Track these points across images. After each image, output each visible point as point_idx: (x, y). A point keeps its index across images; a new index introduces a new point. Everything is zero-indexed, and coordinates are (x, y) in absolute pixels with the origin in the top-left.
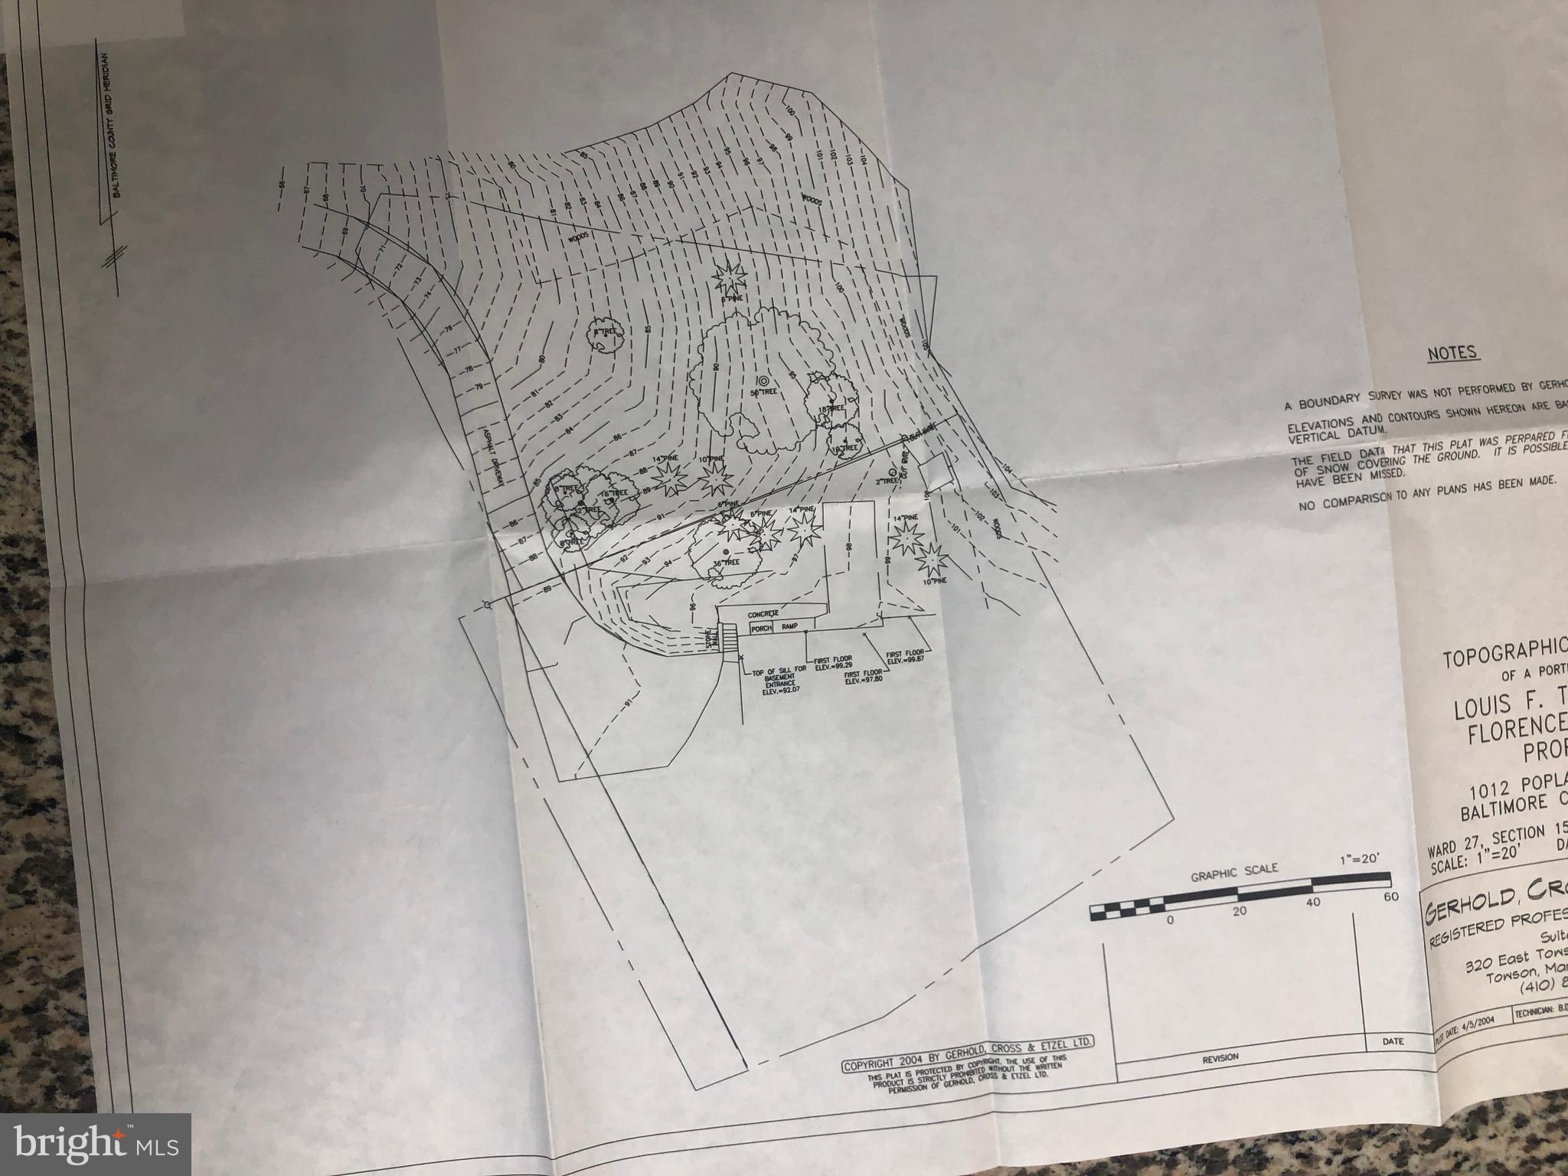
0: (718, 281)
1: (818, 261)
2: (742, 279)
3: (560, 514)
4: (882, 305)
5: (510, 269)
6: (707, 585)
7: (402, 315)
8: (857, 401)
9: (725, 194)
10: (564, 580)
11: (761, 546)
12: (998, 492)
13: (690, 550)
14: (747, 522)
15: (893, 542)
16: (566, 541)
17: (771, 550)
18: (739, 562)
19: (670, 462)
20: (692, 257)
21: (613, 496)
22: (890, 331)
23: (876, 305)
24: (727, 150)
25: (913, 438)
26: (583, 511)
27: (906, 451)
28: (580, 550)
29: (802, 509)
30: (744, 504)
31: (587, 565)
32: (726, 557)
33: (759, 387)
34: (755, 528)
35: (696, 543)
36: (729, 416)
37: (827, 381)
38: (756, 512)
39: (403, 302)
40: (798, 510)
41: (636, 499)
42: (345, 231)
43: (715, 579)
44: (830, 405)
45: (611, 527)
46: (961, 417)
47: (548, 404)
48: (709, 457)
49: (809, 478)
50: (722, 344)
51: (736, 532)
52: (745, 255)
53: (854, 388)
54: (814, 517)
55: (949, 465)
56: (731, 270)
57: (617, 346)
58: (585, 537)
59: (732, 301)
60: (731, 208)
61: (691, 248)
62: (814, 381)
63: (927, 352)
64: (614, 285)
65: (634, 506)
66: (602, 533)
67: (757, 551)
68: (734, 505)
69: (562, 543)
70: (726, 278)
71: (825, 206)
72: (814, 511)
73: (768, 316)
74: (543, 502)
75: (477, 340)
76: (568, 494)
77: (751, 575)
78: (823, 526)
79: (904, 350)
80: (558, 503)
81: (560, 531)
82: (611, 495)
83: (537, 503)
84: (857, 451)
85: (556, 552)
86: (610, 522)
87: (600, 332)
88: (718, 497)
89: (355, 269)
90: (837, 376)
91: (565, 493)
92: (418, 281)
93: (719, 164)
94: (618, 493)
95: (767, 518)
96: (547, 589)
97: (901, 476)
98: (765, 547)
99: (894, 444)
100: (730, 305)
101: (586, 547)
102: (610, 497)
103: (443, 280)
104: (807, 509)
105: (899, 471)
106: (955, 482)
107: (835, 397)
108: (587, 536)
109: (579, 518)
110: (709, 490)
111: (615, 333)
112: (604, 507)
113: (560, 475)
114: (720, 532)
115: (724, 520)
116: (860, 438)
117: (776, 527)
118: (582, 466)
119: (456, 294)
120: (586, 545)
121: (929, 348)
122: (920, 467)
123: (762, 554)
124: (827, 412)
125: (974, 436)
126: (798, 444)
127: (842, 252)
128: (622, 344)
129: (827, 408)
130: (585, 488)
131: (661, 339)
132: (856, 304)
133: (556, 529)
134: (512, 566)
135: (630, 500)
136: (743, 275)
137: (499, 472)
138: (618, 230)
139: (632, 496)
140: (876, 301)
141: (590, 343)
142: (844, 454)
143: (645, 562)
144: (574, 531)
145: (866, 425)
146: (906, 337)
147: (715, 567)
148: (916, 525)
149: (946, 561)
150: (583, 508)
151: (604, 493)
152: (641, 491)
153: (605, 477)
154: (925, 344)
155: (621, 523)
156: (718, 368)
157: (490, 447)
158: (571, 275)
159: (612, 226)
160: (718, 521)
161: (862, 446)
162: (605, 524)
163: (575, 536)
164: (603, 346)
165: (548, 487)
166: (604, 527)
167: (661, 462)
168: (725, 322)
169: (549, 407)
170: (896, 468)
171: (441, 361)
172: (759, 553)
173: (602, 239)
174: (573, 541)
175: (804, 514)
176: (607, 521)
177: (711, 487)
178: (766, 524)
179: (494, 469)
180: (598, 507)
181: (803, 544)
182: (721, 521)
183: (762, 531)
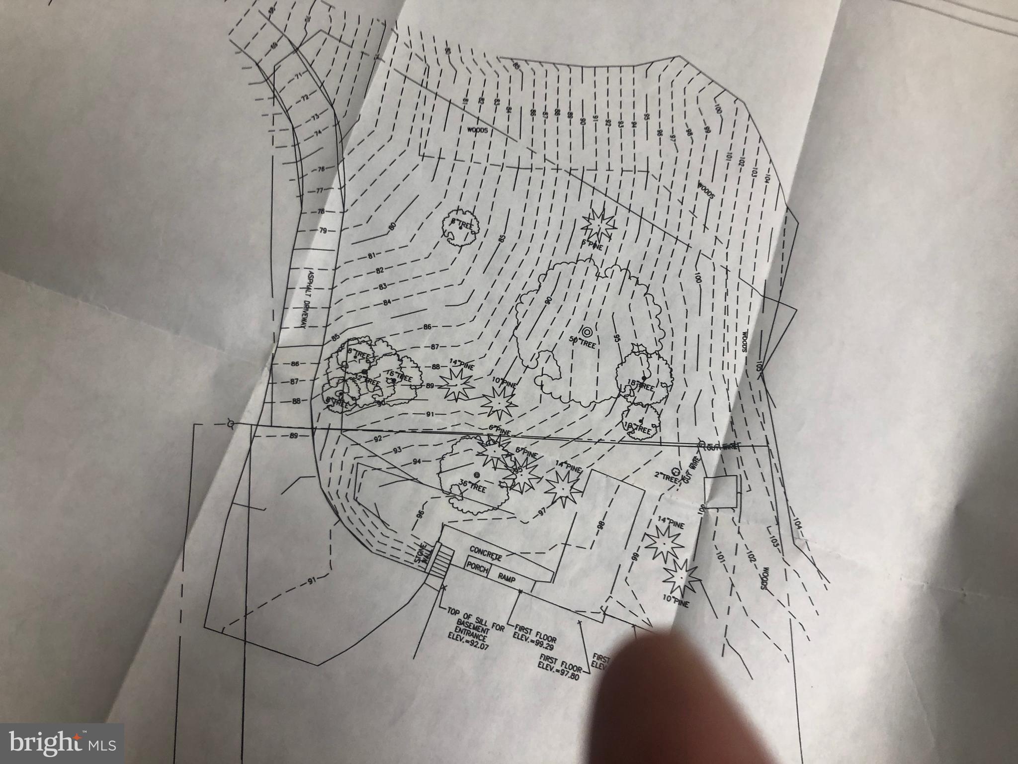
0: (588, 224)
1: (688, 246)
2: (610, 232)
3: (341, 373)
4: (732, 312)
5: (401, 135)
6: (444, 499)
7: (287, 138)
8: (669, 389)
9: (628, 151)
10: (313, 434)
11: (514, 485)
12: (779, 541)
13: (443, 458)
14: (509, 455)
15: (648, 541)
16: (333, 398)
17: (522, 493)
18: (486, 491)
19: (464, 369)
20: (573, 192)
21: (397, 378)
22: (730, 337)
23: (726, 310)
24: (647, 117)
25: (710, 447)
26: (363, 380)
27: (699, 457)
28: (342, 413)
29: (568, 466)
30: (515, 436)
31: (342, 430)
32: (474, 480)
33: (580, 336)
34: (515, 464)
35: (452, 454)
36: (539, 350)
37: (648, 357)
38: (522, 449)
39: (293, 129)
40: (565, 465)
41: (416, 389)
42: (274, 46)
43: (454, 496)
44: (641, 381)
45: (380, 403)
46: (769, 450)
47: (379, 271)
48: (503, 380)
49: (590, 441)
50: (563, 282)
51: (495, 460)
52: (622, 212)
53: (671, 375)
54: (578, 480)
55: (739, 490)
56: (603, 219)
57: (467, 242)
58: (352, 402)
59: (591, 246)
60: (629, 164)
61: (575, 183)
62: (635, 352)
63: (758, 373)
64: (490, 185)
65: (412, 394)
66: (368, 406)
67: (507, 487)
68: (506, 433)
69: (328, 399)
70: (596, 224)
71: (715, 202)
72: (580, 473)
73: (619, 275)
74: (331, 357)
75: (341, 189)
76: (357, 360)
77: (491, 508)
78: (583, 492)
79: (735, 362)
80: (344, 364)
81: (332, 387)
82: (395, 376)
83: (326, 354)
84: (649, 436)
85: (319, 405)
86: (381, 399)
87: (457, 223)
88: (493, 420)
89: (266, 80)
90: (660, 357)
91: (355, 357)
92: (315, 117)
93: (634, 124)
94: (403, 377)
95: (531, 459)
96: (293, 436)
97: (683, 479)
98: (517, 488)
99: (689, 445)
100: (588, 250)
101: (348, 413)
102: (393, 377)
103: (337, 126)
104: (573, 468)
105: (683, 473)
106: (738, 510)
107: (649, 376)
108: (354, 402)
109: (355, 383)
110: (488, 410)
111: (470, 229)
112: (383, 384)
113: (359, 339)
114: (480, 453)
115: (488, 442)
116: (657, 425)
117: (536, 472)
118: (383, 340)
119: (342, 141)
120: (349, 411)
121: (763, 371)
122: (706, 479)
123: (511, 493)
124: (636, 386)
125: (777, 475)
126: (593, 405)
127: (715, 247)
128: (471, 243)
129: (636, 383)
130: (375, 360)
131: (510, 253)
132: (707, 300)
133: (329, 383)
134: (273, 401)
135: (410, 387)
136: (612, 228)
137: (306, 314)
138: (517, 138)
139: (414, 385)
140: (728, 306)
141: (443, 230)
142: (634, 433)
143: (397, 451)
144: (344, 392)
145: (669, 415)
146: (744, 352)
147: (460, 486)
148: (679, 534)
149: (696, 586)
150: (364, 377)
151: (390, 372)
152: (425, 384)
153: (399, 358)
154: (760, 366)
155: (391, 404)
156: (550, 302)
157: (308, 288)
158: (455, 160)
159: (514, 133)
160: (482, 440)
161: (655, 434)
162: (375, 398)
163: (342, 397)
164: (454, 237)
165: (343, 345)
166: (372, 400)
167: (456, 365)
168: (576, 264)
169: (379, 273)
170: (681, 470)
171: (301, 194)
172: (509, 491)
173: (498, 140)
174: (339, 402)
175: (569, 472)
176: (379, 396)
177: (491, 408)
178: (527, 465)
179: (303, 310)
180: (378, 382)
181: (556, 501)
182: (485, 443)
183: (520, 470)
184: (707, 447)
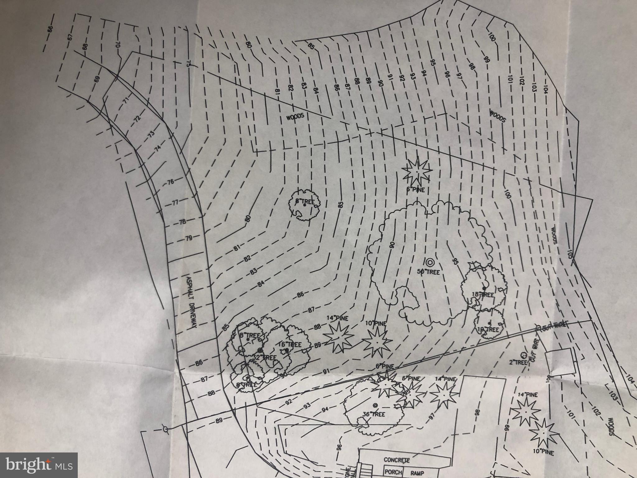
0: (407, 173)
1: (494, 169)
2: (427, 174)
3: (240, 359)
4: (540, 215)
5: (233, 136)
6: (355, 430)
7: (133, 161)
8: (505, 291)
9: (425, 99)
10: (235, 414)
11: (406, 404)
12: (617, 395)
13: (345, 401)
14: (398, 384)
15: (514, 414)
16: (242, 383)
17: (413, 408)
18: (385, 414)
19: (341, 322)
20: (389, 149)
21: (289, 347)
22: (543, 237)
23: (535, 214)
24: (433, 62)
26: (261, 358)
27: (538, 338)
28: (253, 391)
29: (445, 378)
30: (398, 368)
31: (256, 404)
32: (374, 410)
33: (425, 267)
34: (404, 389)
35: (351, 396)
36: (396, 288)
37: (483, 271)
38: (407, 377)
39: (135, 151)
40: (443, 379)
41: (307, 352)
42: (97, 79)
43: (362, 426)
44: (483, 291)
45: (283, 376)
46: (594, 324)
47: (247, 259)
48: (374, 321)
49: (455, 352)
50: (400, 227)
51: (387, 391)
52: (433, 154)
53: (504, 280)
54: (454, 386)
55: (575, 360)
56: (419, 165)
57: (313, 215)
58: (258, 381)
59: (415, 191)
60: (428, 112)
61: (388, 142)
62: (472, 269)
63: (571, 260)
64: (318, 162)
65: (305, 358)
66: (274, 380)
67: (401, 407)
68: (390, 368)
69: (238, 385)
70: (414, 171)
71: (508, 124)
72: (456, 381)
73: (444, 209)
74: (227, 346)
75: (194, 197)
76: (250, 341)
77: (392, 426)
78: (459, 393)
80: (241, 348)
81: (238, 374)
82: (287, 346)
83: (222, 345)
84: (498, 333)
85: (231, 391)
86: (282, 372)
87: (300, 201)
88: (377, 359)
89: (100, 114)
90: (492, 268)
91: (248, 339)
92: (151, 134)
93: (424, 73)
94: (293, 344)
95: (415, 382)
96: (218, 421)
97: (530, 359)
98: (409, 405)
99: (529, 332)
100: (413, 195)
101: (258, 390)
102: (285, 347)
103: (173, 138)
104: (450, 379)
105: (529, 355)
106: (577, 374)
107: (487, 286)
108: (261, 380)
109: (256, 364)
110: (370, 351)
111: (312, 204)
112: (279, 357)
113: (247, 323)
114: (374, 389)
115: (379, 380)
116: (502, 322)
117: (421, 390)
118: (266, 317)
119: (181, 152)
120: (258, 388)
121: (574, 258)
122: (546, 354)
123: (405, 410)
124: (479, 296)
125: (604, 342)
126: (450, 320)
127: (515, 165)
128: (316, 215)
129: (479, 294)
130: (265, 337)
131: (350, 214)
132: (519, 211)
133: (234, 372)
134: (192, 399)
135: (302, 352)
136: (428, 171)
137: (194, 315)
138: (330, 115)
139: (305, 349)
140: (536, 211)
141: (291, 210)
142: (487, 334)
143: (306, 406)
144: (250, 376)
145: (509, 312)
146: (555, 244)
147: (364, 417)
148: (535, 402)
149: (556, 437)
150: (261, 355)
151: (281, 343)
152: (313, 345)
153: (285, 329)
154: (571, 254)
155: (292, 373)
156: (394, 246)
157: (190, 292)
158: (284, 149)
159: (326, 112)
160: (374, 380)
161: (502, 330)
162: (277, 373)
163: (250, 380)
164: (301, 214)
165: (234, 332)
166: (276, 375)
167: (333, 320)
168: (406, 209)
169: (247, 261)
170: (527, 352)
171: (160, 209)
172: (403, 409)
173: (315, 121)
174: (248, 384)
175: (447, 383)
176: (280, 369)
177: (372, 349)
178: (413, 387)
179: (190, 312)
180: (274, 356)
181: (440, 406)
182: (376, 381)
183: (409, 392)
184: (542, 329)
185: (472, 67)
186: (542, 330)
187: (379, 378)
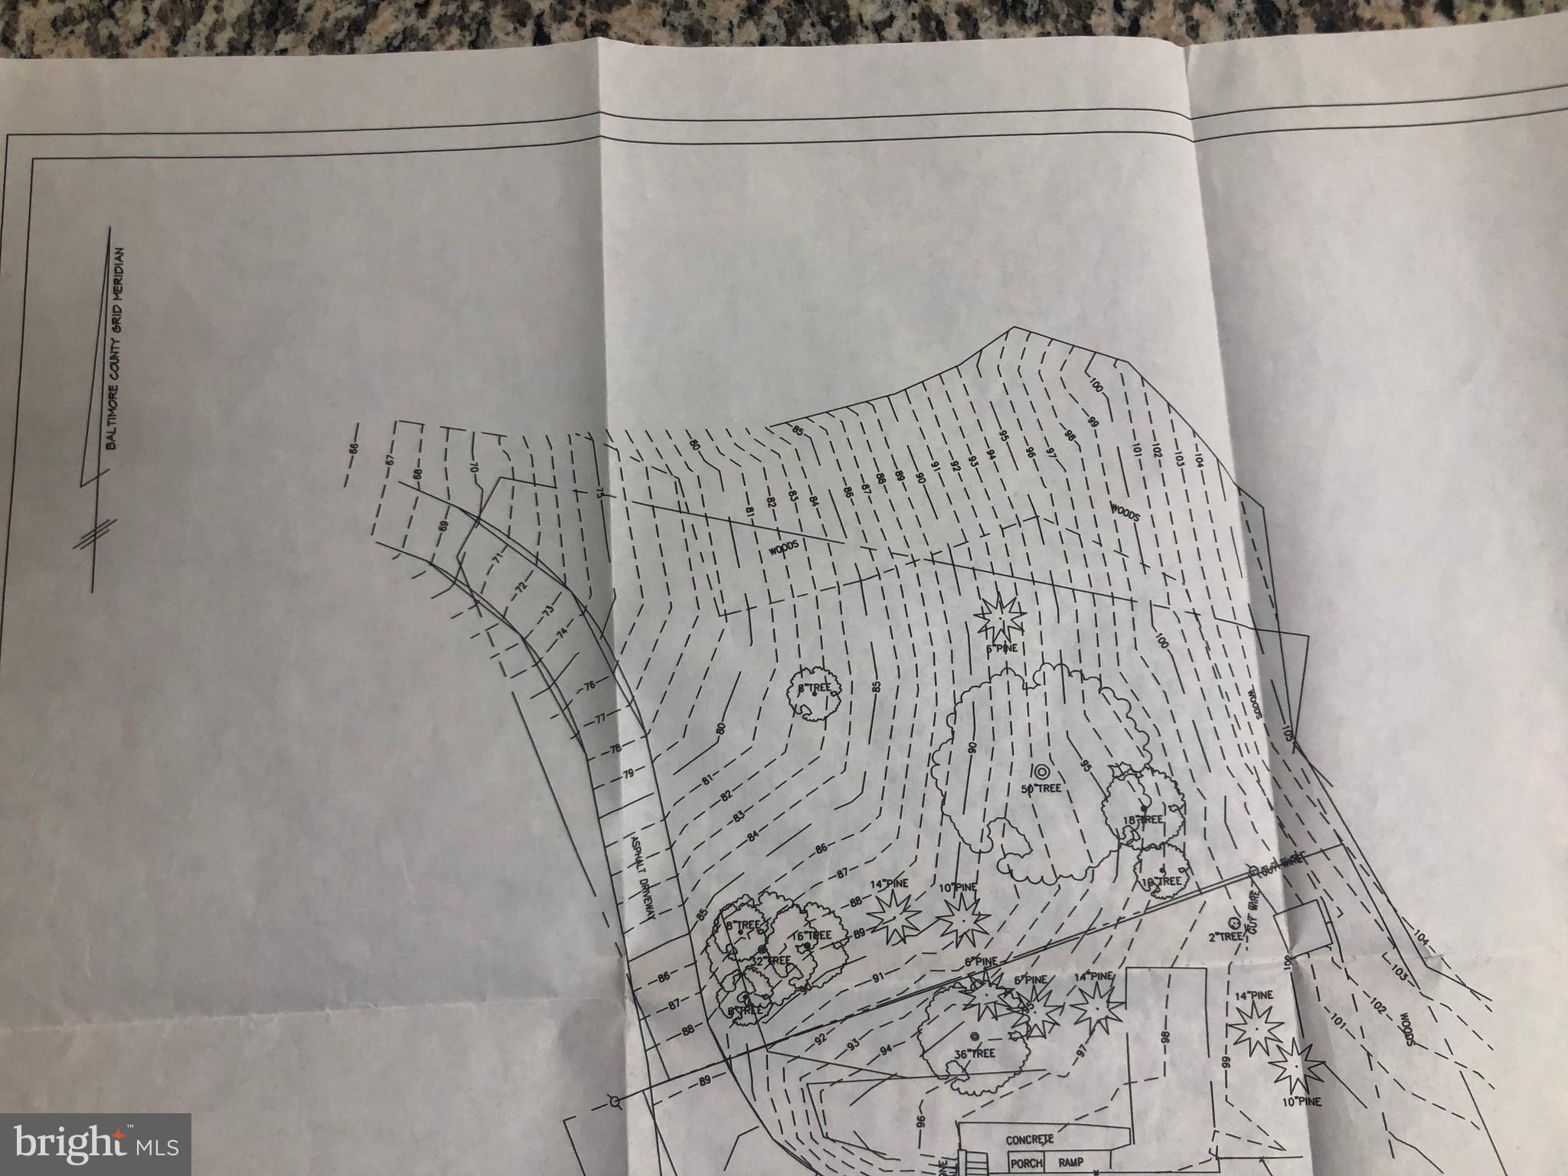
0: (982, 622)
1: (1131, 600)
2: (1018, 621)
4: (1224, 670)
5: (683, 596)
6: (944, 1087)
7: (521, 657)
8: (1182, 811)
9: (999, 498)
10: (730, 1068)
11: (1030, 1030)
12: (1405, 970)
13: (919, 1032)
14: (1008, 992)
15: (1234, 1034)
16: (736, 1008)
17: (1044, 1036)
18: (995, 1053)
19: (896, 890)
20: (948, 584)
21: (810, 939)
22: (1235, 708)
23: (1216, 671)
24: (1004, 435)
25: (1266, 871)
26: (765, 962)
27: (1256, 890)
28: (757, 1022)
29: (1093, 975)
30: (1005, 962)
31: (765, 1046)
32: (974, 1045)
33: (1034, 780)
34: (1021, 1001)
35: (929, 1020)
36: (987, 822)
37: (1138, 778)
38: (1023, 977)
39: (524, 640)
40: (1088, 977)
41: (842, 946)
42: (443, 526)
43: (957, 1078)
44: (1142, 814)
45: (804, 989)
46: (1347, 850)
47: (725, 797)
48: (955, 884)
49: (1106, 926)
50: (983, 715)
51: (992, 1006)
52: (1025, 587)
53: (1178, 791)
54: (1112, 988)
55: (1327, 920)
56: (1002, 607)
57: (830, 710)
58: (765, 1003)
59: (1001, 651)
60: (1007, 516)
61: (946, 572)
62: (1117, 777)
63: (1290, 744)
64: (830, 619)
65: (839, 957)
66: (789, 999)
67: (1022, 1037)
68: (991, 963)
69: (731, 1011)
70: (996, 618)
71: (1144, 523)
72: (1113, 979)
73: (1054, 676)
74: (708, 945)
75: (629, 705)
76: (744, 935)
77: (1012, 1075)
78: (1125, 1003)
79: (1253, 738)
80: (730, 948)
81: (728, 992)
82: (806, 939)
83: (699, 946)
84: (1180, 887)
85: (721, 1024)
86: (801, 983)
87: (807, 689)
88: (966, 950)
89: (454, 583)
90: (1153, 771)
91: (740, 932)
92: (548, 611)
93: (991, 453)
94: (817, 935)
95: (1039, 986)
96: (704, 1081)
97: (1247, 929)
98: (1036, 1032)
99: (1237, 879)
100: (999, 658)
101: (765, 1020)
102: (804, 942)
103: (586, 614)
104: (1101, 976)
105: (1244, 921)
106: (1335, 946)
107: (1149, 803)
108: (768, 1001)
109: (757, 973)
110: (952, 937)
111: (828, 690)
112: (796, 958)
113: (736, 904)
114: (967, 1005)
115: (973, 986)
116: (1186, 867)
117: (1054, 1000)
118: (767, 892)
119: (602, 635)
120: (766, 1016)
121: (1295, 739)
122: (1276, 917)
123: (1030, 1042)
124: (1137, 823)
125: (1369, 881)
126: (1090, 872)
127: (1167, 589)
128: (836, 709)
129: (1136, 819)
130: (769, 925)
131: (894, 702)
132: (1185, 667)
133: (722, 988)
134: (657, 1043)
135: (834, 947)
136: (1019, 614)
137: (650, 898)
138: (841, 538)
139: (838, 942)
140: (1215, 665)
141: (792, 705)
142: (1160, 890)
143: (852, 1046)
144: (749, 993)
145: (1195, 846)
146: (1258, 719)
147: (957, 1060)
148: (1271, 1008)
149: (1320, 1071)
150: (765, 958)
151: (796, 935)
152: (851, 933)
153: (800, 909)
154: (1289, 733)
155: (819, 983)
156: (976, 749)
157: (638, 862)
158: (771, 603)
159: (835, 533)
160: (963, 987)
161: (1188, 880)
162: (794, 985)
163: (749, 1001)
164: (810, 710)
165: (716, 922)
166: (793, 989)
167: (883, 888)
168: (990, 683)
169: (727, 800)
170: (1240, 917)
171: (576, 732)
172: (1026, 1041)
173: (818, 550)
174: (747, 1009)
175: (1097, 984)
176: (799, 979)
177: (955, 933)
178: (1037, 996)
179: (642, 895)
180: (787, 957)
181: (1094, 1030)
182: (969, 988)
183: (1031, 1006)
184: (1262, 873)
185: (1070, 436)
186: (1261, 875)
187: (974, 984)
